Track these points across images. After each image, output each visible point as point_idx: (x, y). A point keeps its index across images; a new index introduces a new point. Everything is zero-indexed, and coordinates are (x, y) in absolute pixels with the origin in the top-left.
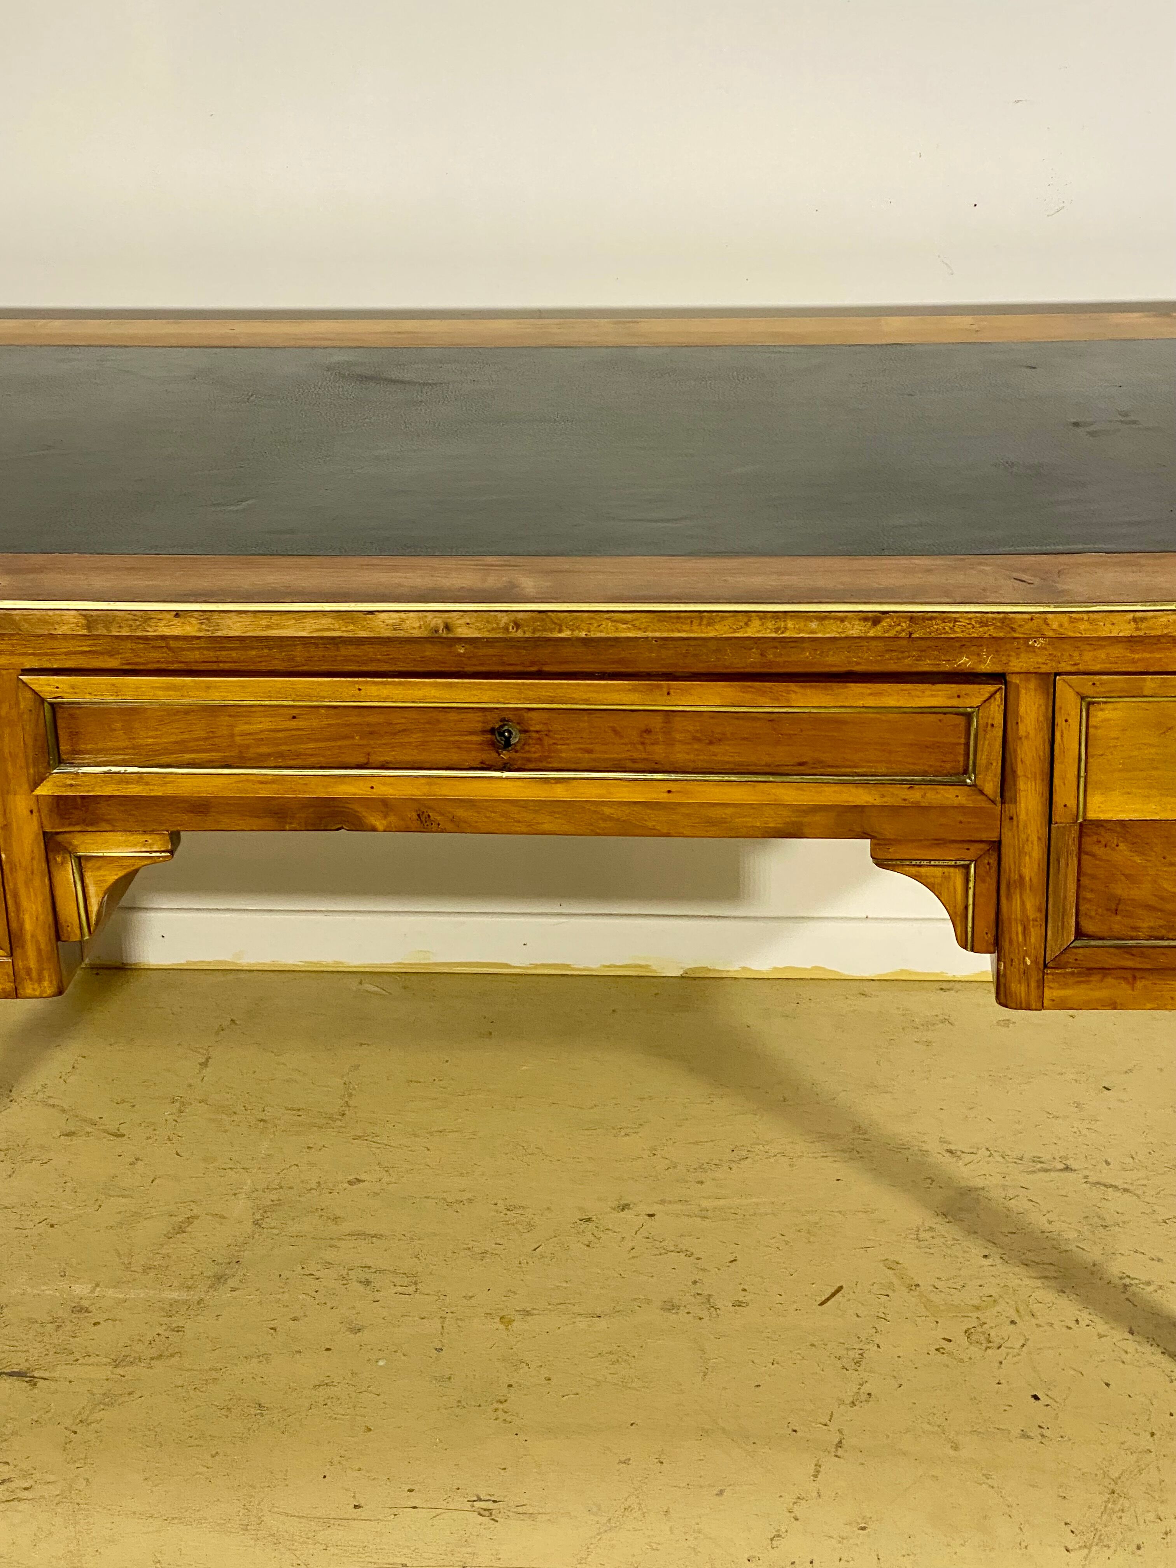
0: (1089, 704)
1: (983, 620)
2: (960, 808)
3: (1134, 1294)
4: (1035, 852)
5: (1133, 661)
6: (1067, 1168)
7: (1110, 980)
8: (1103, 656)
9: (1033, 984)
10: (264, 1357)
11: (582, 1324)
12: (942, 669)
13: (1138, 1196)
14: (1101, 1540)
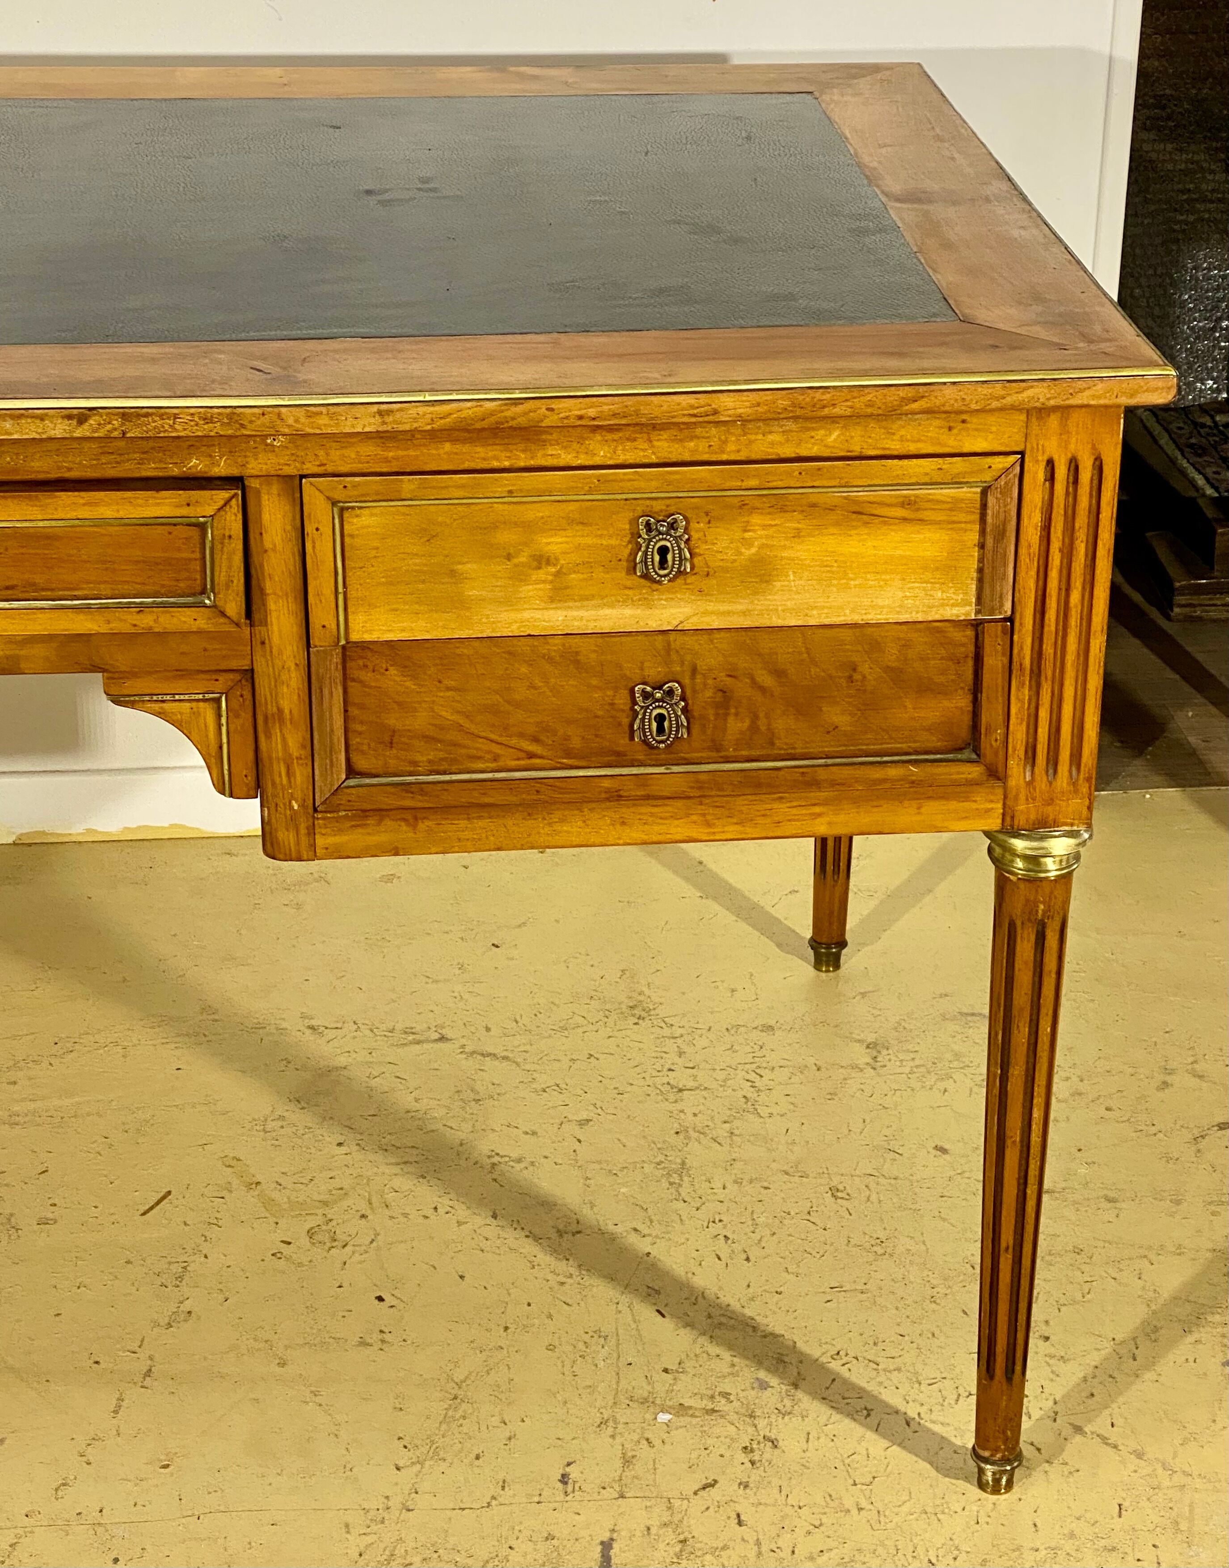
0: (342, 510)
1: (207, 416)
2: (200, 632)
3: (502, 1174)
4: (294, 680)
5: (387, 460)
6: (442, 1039)
7: (388, 822)
8: (353, 456)
9: (303, 831)
12: (170, 474)
13: (518, 1064)
14: (436, 1453)
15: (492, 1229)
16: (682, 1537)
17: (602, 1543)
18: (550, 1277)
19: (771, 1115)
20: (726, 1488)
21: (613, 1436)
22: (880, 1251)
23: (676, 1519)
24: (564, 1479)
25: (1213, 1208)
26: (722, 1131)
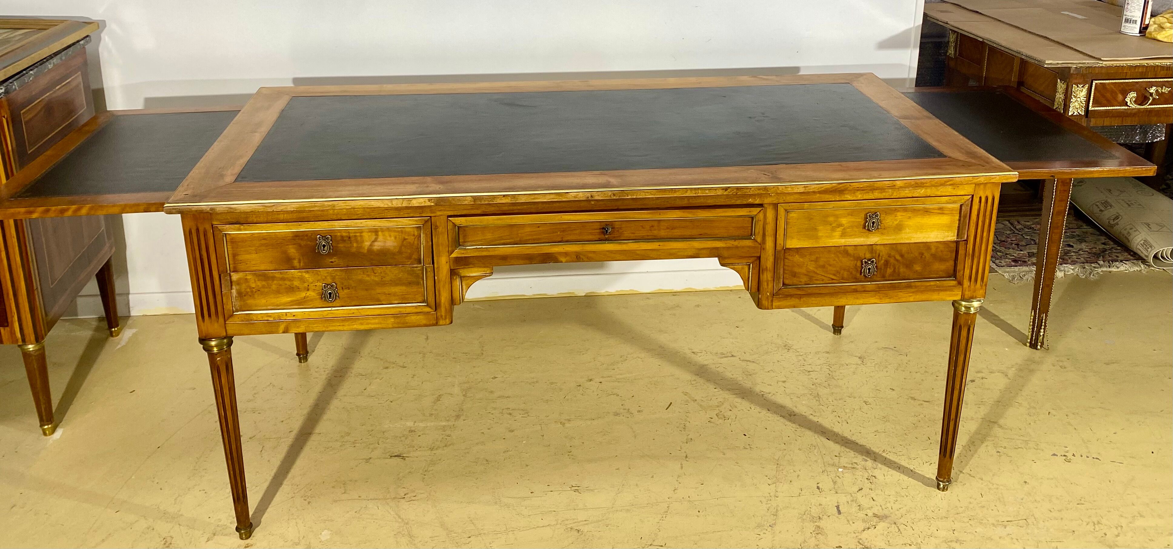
0: (787, 212)
1: (759, 188)
2: (749, 247)
3: (766, 397)
4: (771, 259)
5: (802, 199)
6: (733, 356)
7: (793, 299)
8: (794, 198)
9: (770, 301)
10: (483, 443)
11: (589, 423)
12: (744, 203)
13: (757, 364)
14: (778, 480)
15: (769, 414)
16: (858, 504)
17: (836, 506)
18: (792, 428)
20: (866, 490)
21: (828, 475)
23: (855, 499)
24: (818, 488)
26: (826, 384)
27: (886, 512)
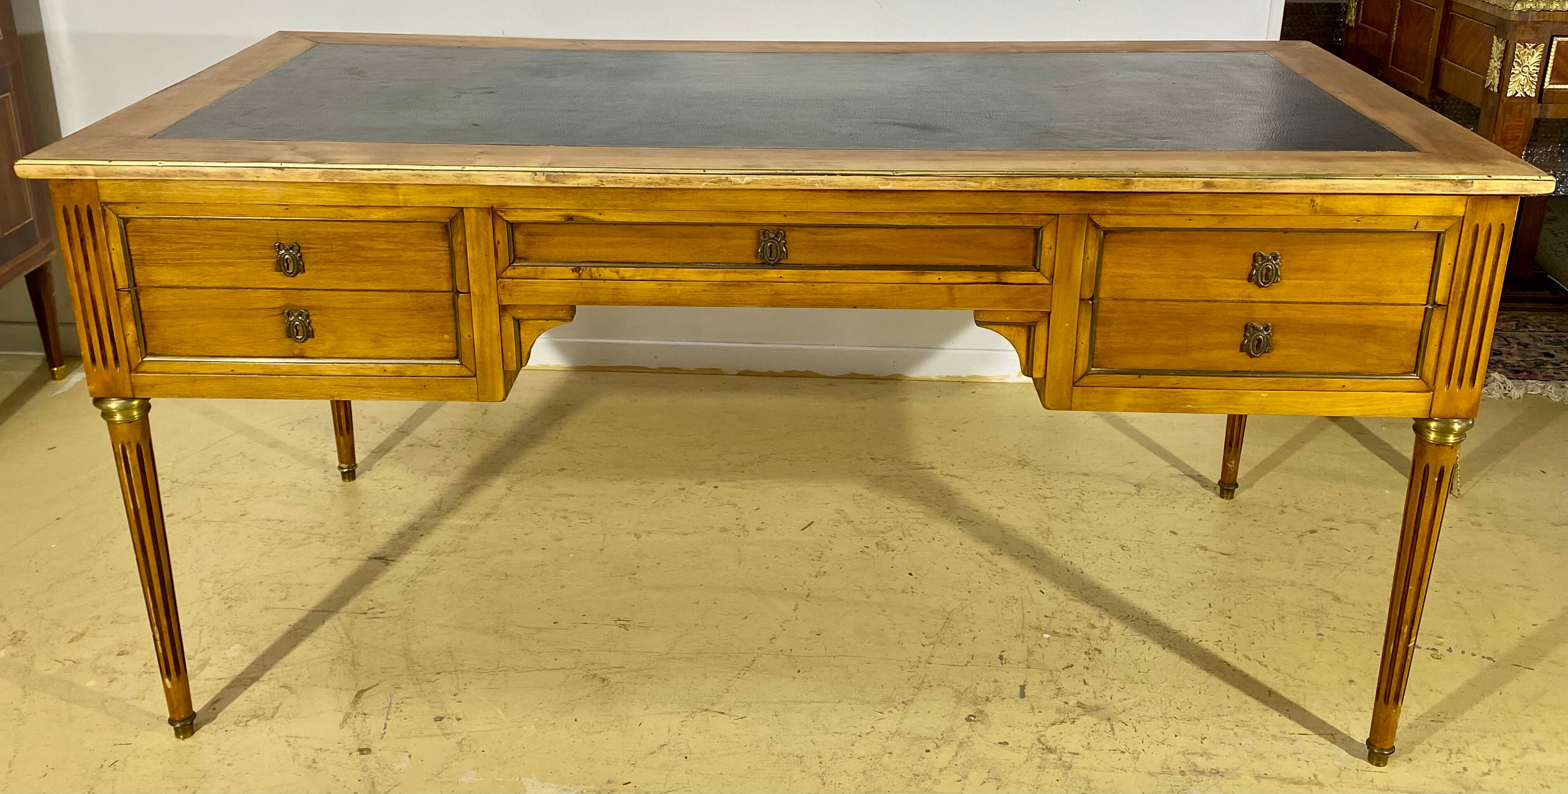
13: (968, 481)
14: (940, 641)
16: (1058, 687)
17: (1020, 686)
18: (989, 572)
19: (1089, 512)
20: (1078, 669)
21: (1023, 642)
22: (1146, 574)
23: (1055, 679)
24: (1001, 657)
25: (1308, 567)
26: (1066, 517)
27: (1101, 702)
